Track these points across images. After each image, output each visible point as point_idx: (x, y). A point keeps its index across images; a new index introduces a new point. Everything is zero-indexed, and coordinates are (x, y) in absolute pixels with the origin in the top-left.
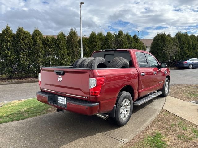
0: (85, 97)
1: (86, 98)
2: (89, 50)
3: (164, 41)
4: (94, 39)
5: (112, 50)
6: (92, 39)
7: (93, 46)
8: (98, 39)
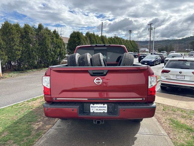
0: (141, 99)
1: (143, 99)
2: (5, 43)
3: (79, 39)
4: (9, 30)
5: (104, 46)
6: (7, 30)
7: (9, 39)
8: (16, 31)
